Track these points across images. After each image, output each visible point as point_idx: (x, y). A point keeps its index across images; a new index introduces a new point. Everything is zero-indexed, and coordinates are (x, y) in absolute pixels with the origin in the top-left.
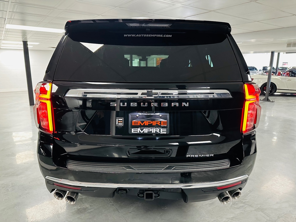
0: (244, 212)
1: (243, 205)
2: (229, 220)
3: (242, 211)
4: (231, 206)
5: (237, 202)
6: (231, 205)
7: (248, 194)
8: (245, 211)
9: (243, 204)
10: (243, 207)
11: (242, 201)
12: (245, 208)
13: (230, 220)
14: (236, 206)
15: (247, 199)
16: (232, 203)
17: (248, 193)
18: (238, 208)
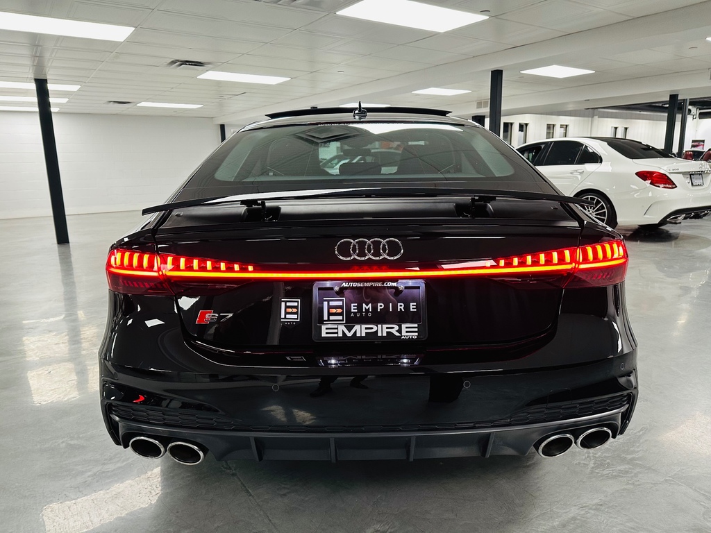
0: (632, 487)
1: (627, 466)
2: (587, 513)
3: (628, 484)
4: (592, 472)
5: (608, 461)
6: (593, 468)
7: (640, 437)
8: (637, 483)
9: (628, 463)
10: (627, 472)
11: (623, 455)
12: (636, 475)
13: (592, 512)
14: (605, 472)
15: (638, 452)
16: (594, 464)
17: (638, 434)
18: (614, 477)
